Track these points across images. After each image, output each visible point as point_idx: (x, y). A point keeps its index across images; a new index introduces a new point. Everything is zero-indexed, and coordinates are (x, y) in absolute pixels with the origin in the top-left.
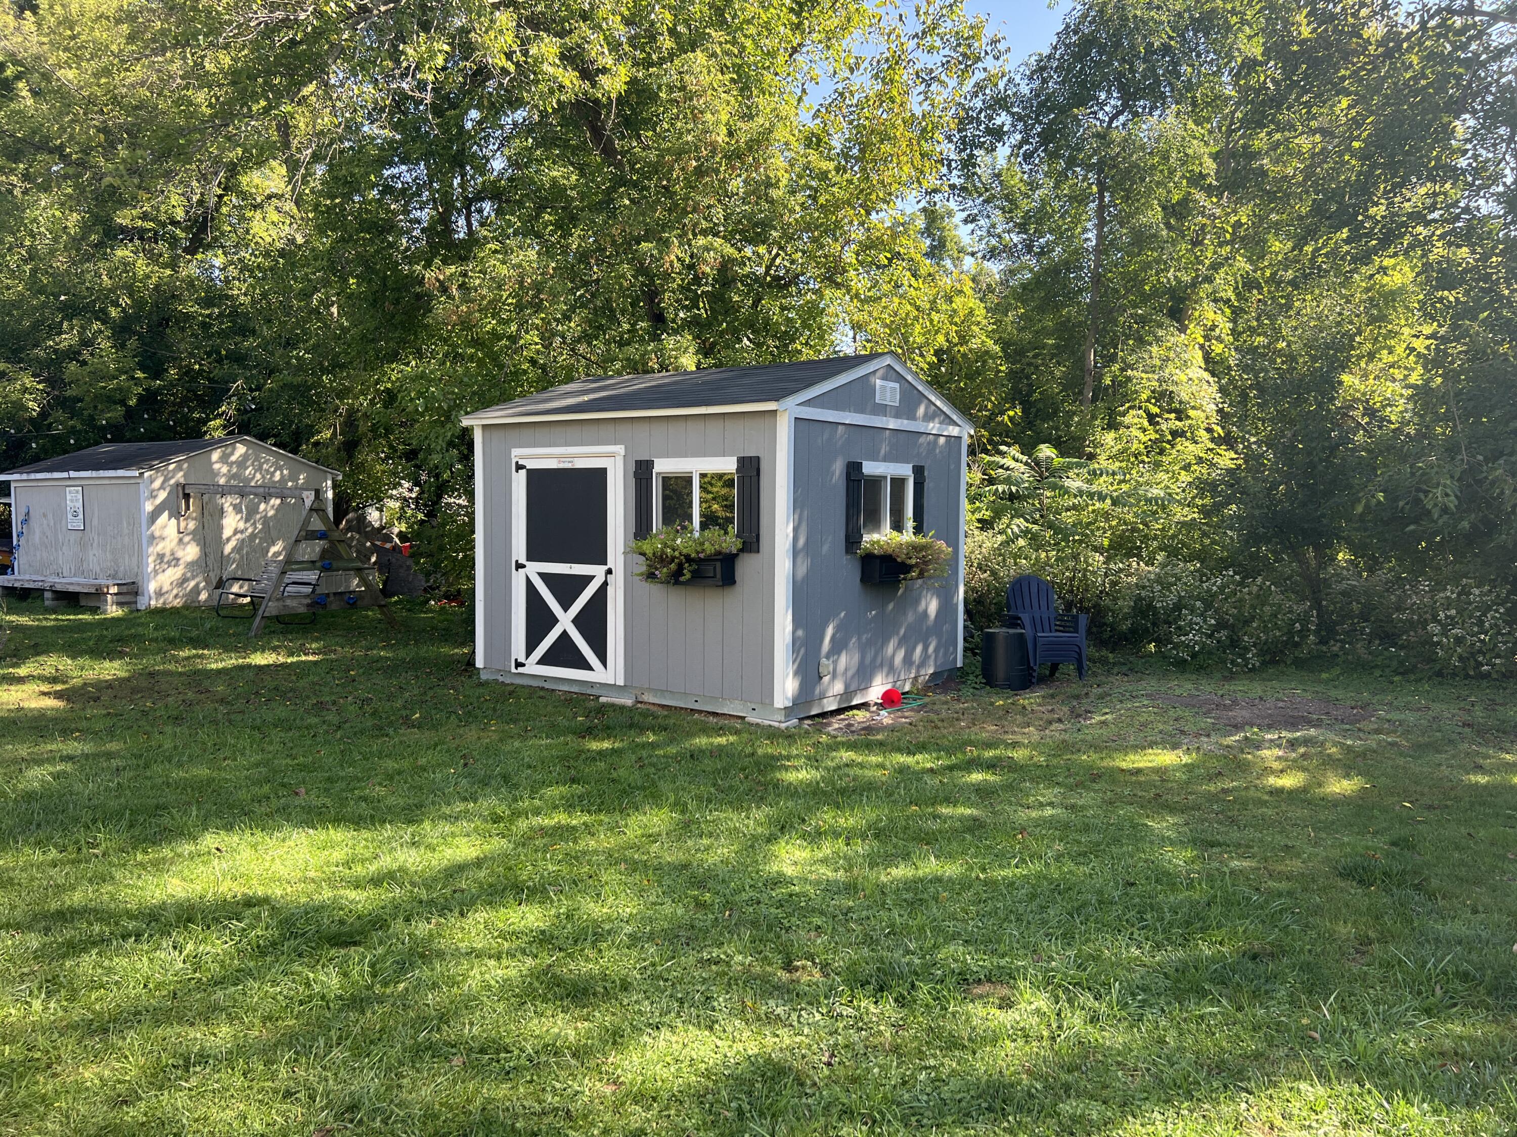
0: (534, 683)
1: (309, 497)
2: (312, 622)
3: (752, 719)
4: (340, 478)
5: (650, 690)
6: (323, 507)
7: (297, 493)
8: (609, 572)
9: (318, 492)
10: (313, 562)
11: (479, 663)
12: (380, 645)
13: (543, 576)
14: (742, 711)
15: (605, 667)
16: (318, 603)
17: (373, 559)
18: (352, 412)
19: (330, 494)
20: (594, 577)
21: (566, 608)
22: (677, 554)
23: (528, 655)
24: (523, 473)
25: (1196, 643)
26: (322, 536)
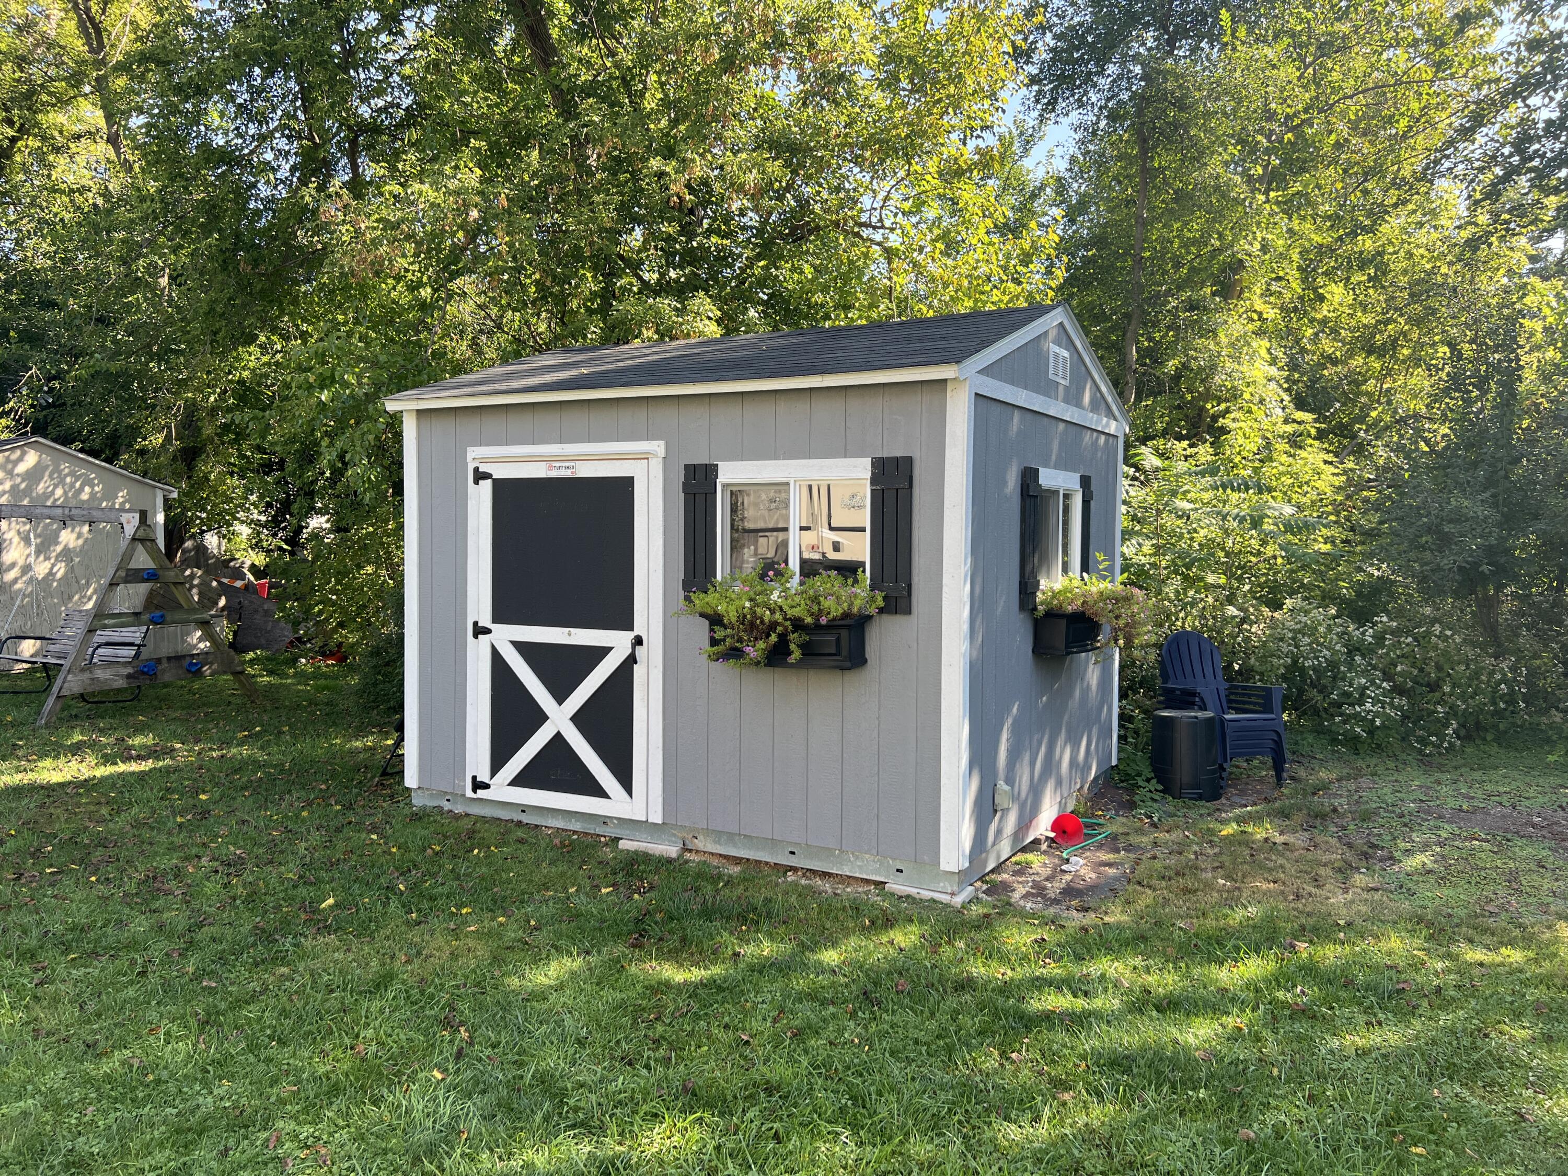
0: (504, 815)
1: (131, 522)
2: (136, 697)
3: (897, 886)
4: (175, 495)
5: (708, 832)
6: (151, 535)
7: (113, 515)
8: (638, 641)
9: (143, 515)
10: (136, 614)
11: (411, 779)
12: (240, 735)
13: (520, 646)
14: (877, 872)
15: (630, 794)
16: (143, 673)
17: (222, 602)
18: (192, 408)
19: (160, 518)
20: (611, 649)
21: (560, 697)
22: (778, 616)
23: (494, 771)
24: (487, 485)
25: (1377, 715)
26: (150, 576)
